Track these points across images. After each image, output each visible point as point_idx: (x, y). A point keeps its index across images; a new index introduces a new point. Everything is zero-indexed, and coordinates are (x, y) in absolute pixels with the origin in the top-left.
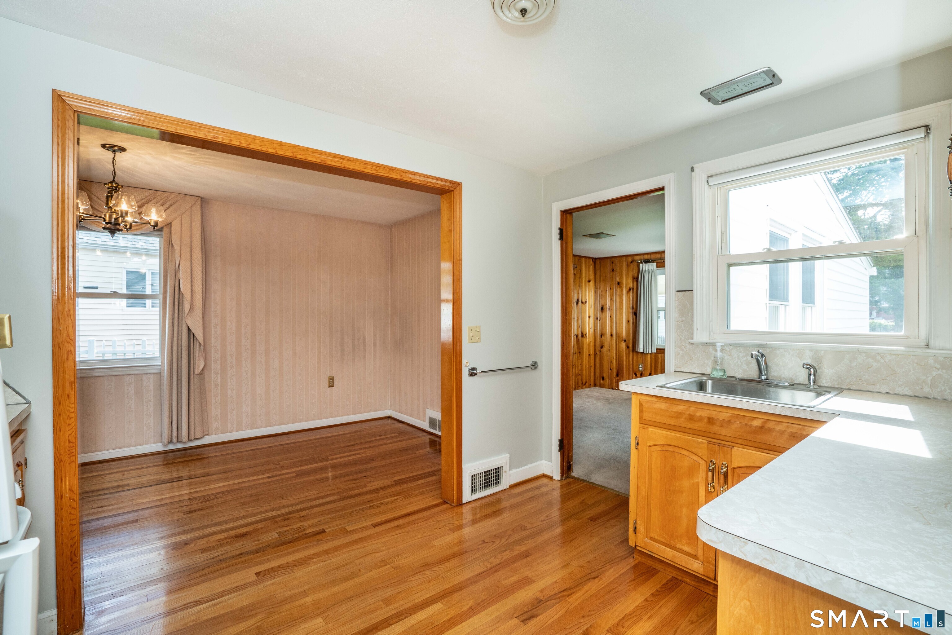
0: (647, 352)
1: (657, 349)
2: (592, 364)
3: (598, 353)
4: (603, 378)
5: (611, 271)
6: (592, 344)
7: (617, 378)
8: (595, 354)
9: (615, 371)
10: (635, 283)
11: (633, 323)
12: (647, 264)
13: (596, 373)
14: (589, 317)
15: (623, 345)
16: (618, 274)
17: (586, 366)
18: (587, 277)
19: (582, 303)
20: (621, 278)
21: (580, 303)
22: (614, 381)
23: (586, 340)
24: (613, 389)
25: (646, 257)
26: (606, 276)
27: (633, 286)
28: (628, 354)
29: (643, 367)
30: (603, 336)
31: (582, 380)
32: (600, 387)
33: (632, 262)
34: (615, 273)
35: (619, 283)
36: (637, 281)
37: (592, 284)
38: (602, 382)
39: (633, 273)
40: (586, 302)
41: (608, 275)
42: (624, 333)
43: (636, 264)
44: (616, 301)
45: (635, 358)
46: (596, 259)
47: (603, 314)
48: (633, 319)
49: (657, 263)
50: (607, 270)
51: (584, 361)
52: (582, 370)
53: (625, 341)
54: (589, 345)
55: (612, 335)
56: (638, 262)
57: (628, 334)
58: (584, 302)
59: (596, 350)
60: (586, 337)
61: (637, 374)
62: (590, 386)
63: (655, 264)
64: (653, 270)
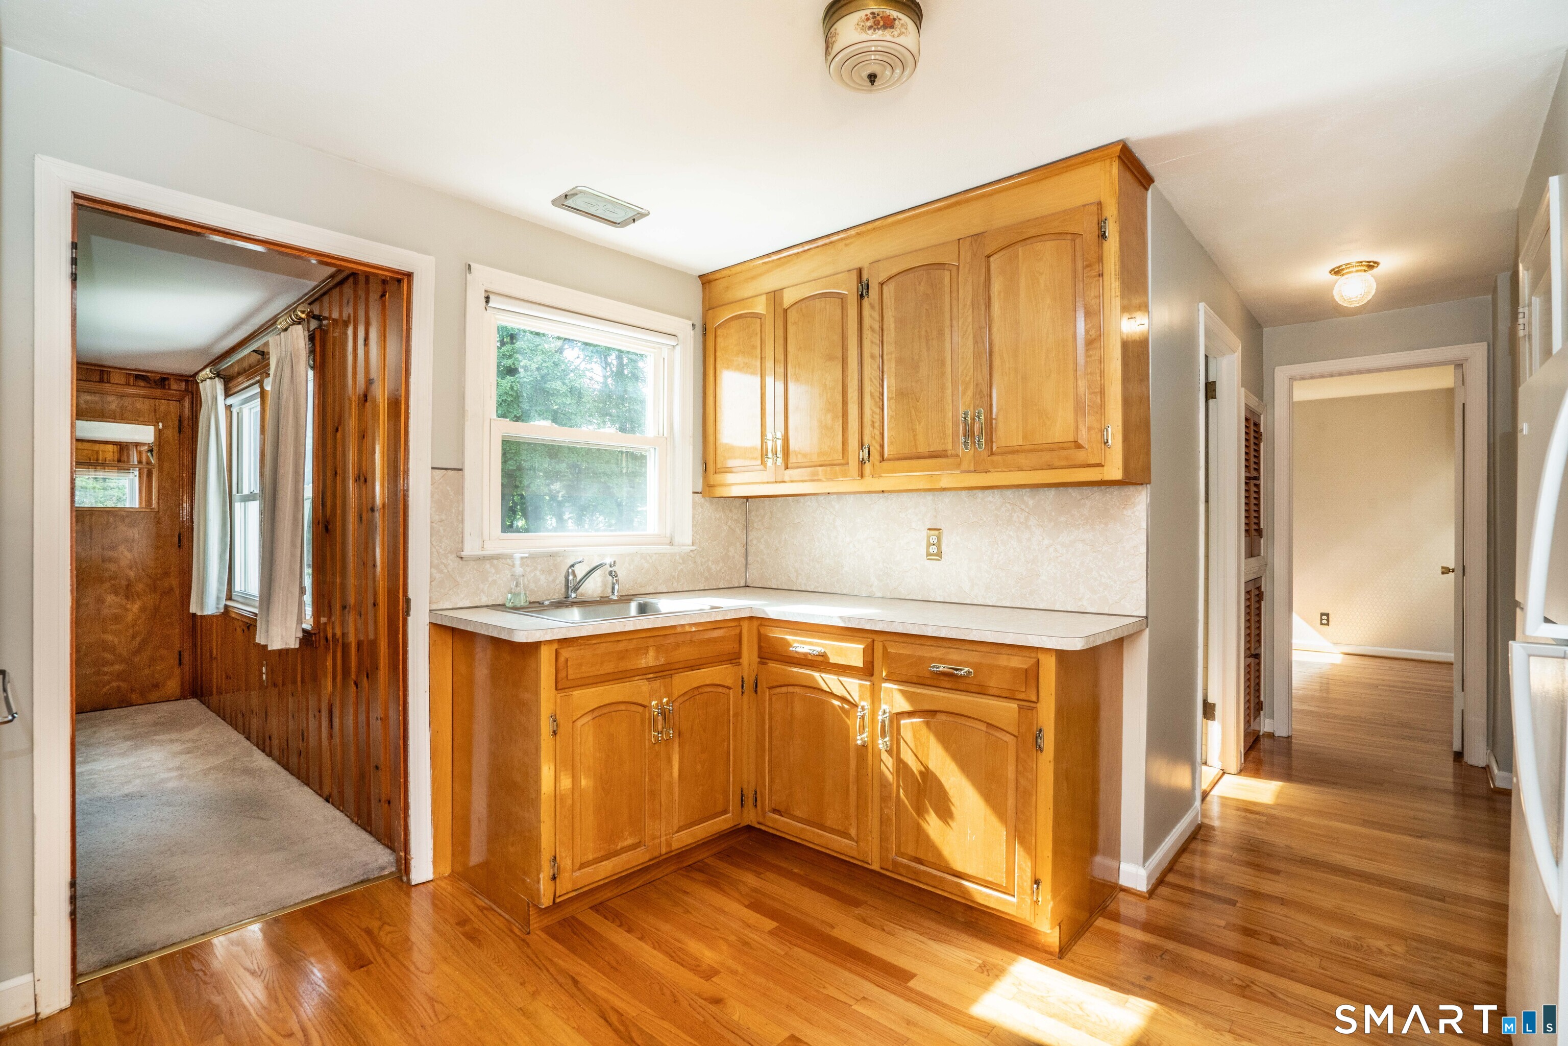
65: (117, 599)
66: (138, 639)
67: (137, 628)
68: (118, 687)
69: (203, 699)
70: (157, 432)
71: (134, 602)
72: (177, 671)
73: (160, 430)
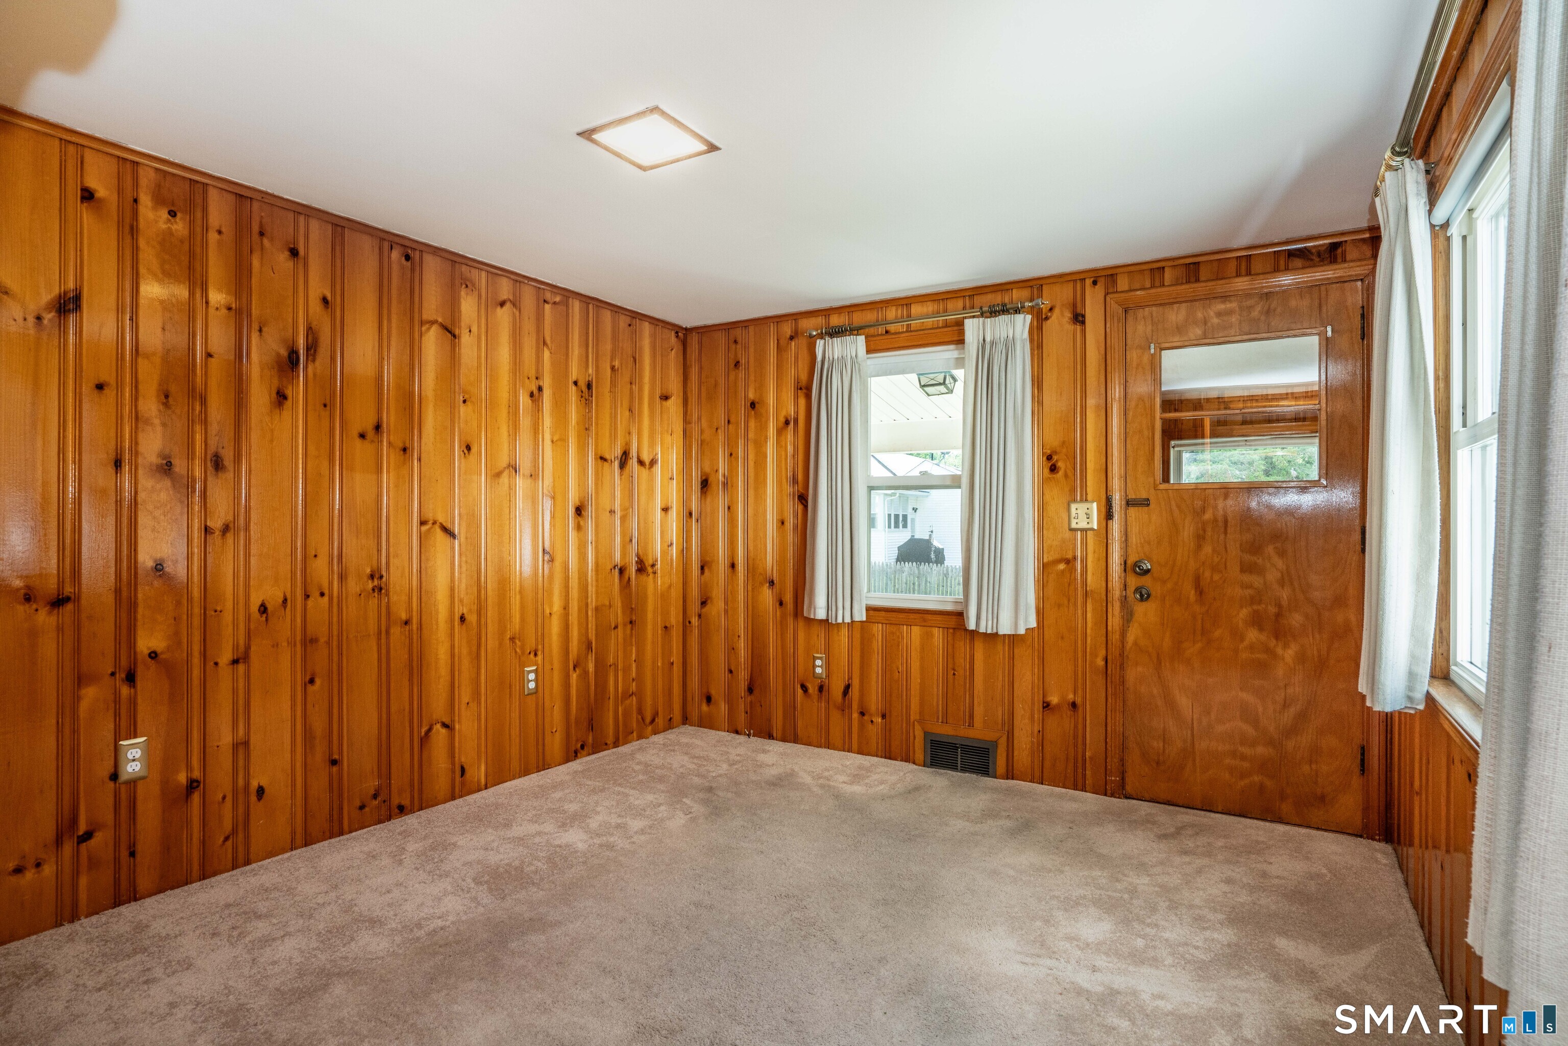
0: (840, 620)
1: (869, 609)
2: (676, 658)
3: (695, 621)
4: (709, 699)
5: (732, 366)
6: (676, 594)
7: (749, 699)
8: (686, 624)
9: (743, 676)
10: (802, 402)
11: (795, 527)
12: (837, 341)
13: (689, 683)
14: (665, 510)
15: (767, 596)
16: (752, 378)
17: (654, 662)
18: (658, 383)
19: (641, 463)
20: (761, 387)
21: (633, 463)
22: (742, 707)
23: (655, 582)
24: (737, 732)
25: (835, 320)
26: (716, 385)
27: (797, 413)
28: (782, 625)
29: (828, 665)
30: (706, 570)
31: (640, 711)
32: (701, 725)
33: (792, 338)
34: (741, 374)
35: (753, 405)
36: (808, 397)
37: (674, 405)
38: (705, 707)
39: (794, 371)
40: (653, 462)
41: (722, 382)
42: (770, 560)
43: (802, 342)
44: (746, 458)
45: (801, 635)
46: (688, 330)
47: (709, 500)
48: (796, 516)
49: (868, 338)
50: (720, 365)
51: (649, 647)
52: (639, 679)
53: (772, 583)
54: (664, 597)
55: (733, 566)
56: (811, 336)
57: (781, 561)
58: (646, 458)
59: (688, 612)
60: (655, 573)
61: (809, 686)
62: (670, 725)
63: (861, 339)
64: (854, 360)
65: (1263, 637)
66: (1292, 711)
67: (1290, 690)
68: (1262, 788)
69: (1399, 848)
70: (1324, 343)
71: (1286, 646)
72: (1356, 781)
73: (1327, 338)
